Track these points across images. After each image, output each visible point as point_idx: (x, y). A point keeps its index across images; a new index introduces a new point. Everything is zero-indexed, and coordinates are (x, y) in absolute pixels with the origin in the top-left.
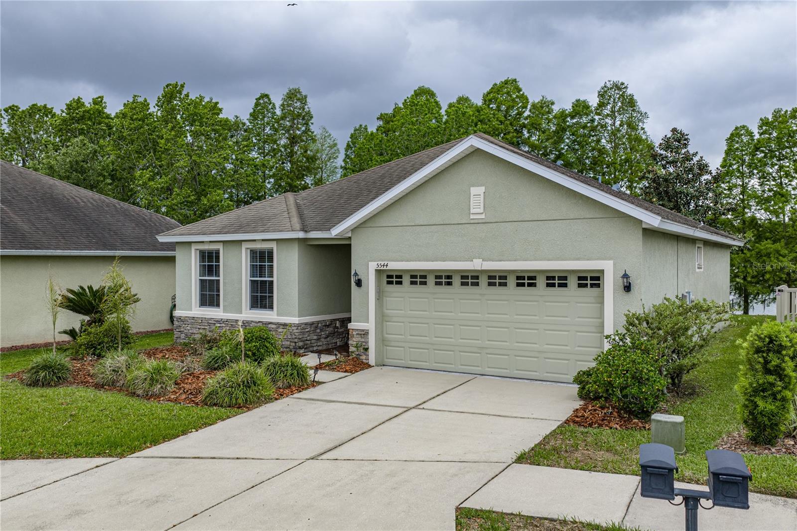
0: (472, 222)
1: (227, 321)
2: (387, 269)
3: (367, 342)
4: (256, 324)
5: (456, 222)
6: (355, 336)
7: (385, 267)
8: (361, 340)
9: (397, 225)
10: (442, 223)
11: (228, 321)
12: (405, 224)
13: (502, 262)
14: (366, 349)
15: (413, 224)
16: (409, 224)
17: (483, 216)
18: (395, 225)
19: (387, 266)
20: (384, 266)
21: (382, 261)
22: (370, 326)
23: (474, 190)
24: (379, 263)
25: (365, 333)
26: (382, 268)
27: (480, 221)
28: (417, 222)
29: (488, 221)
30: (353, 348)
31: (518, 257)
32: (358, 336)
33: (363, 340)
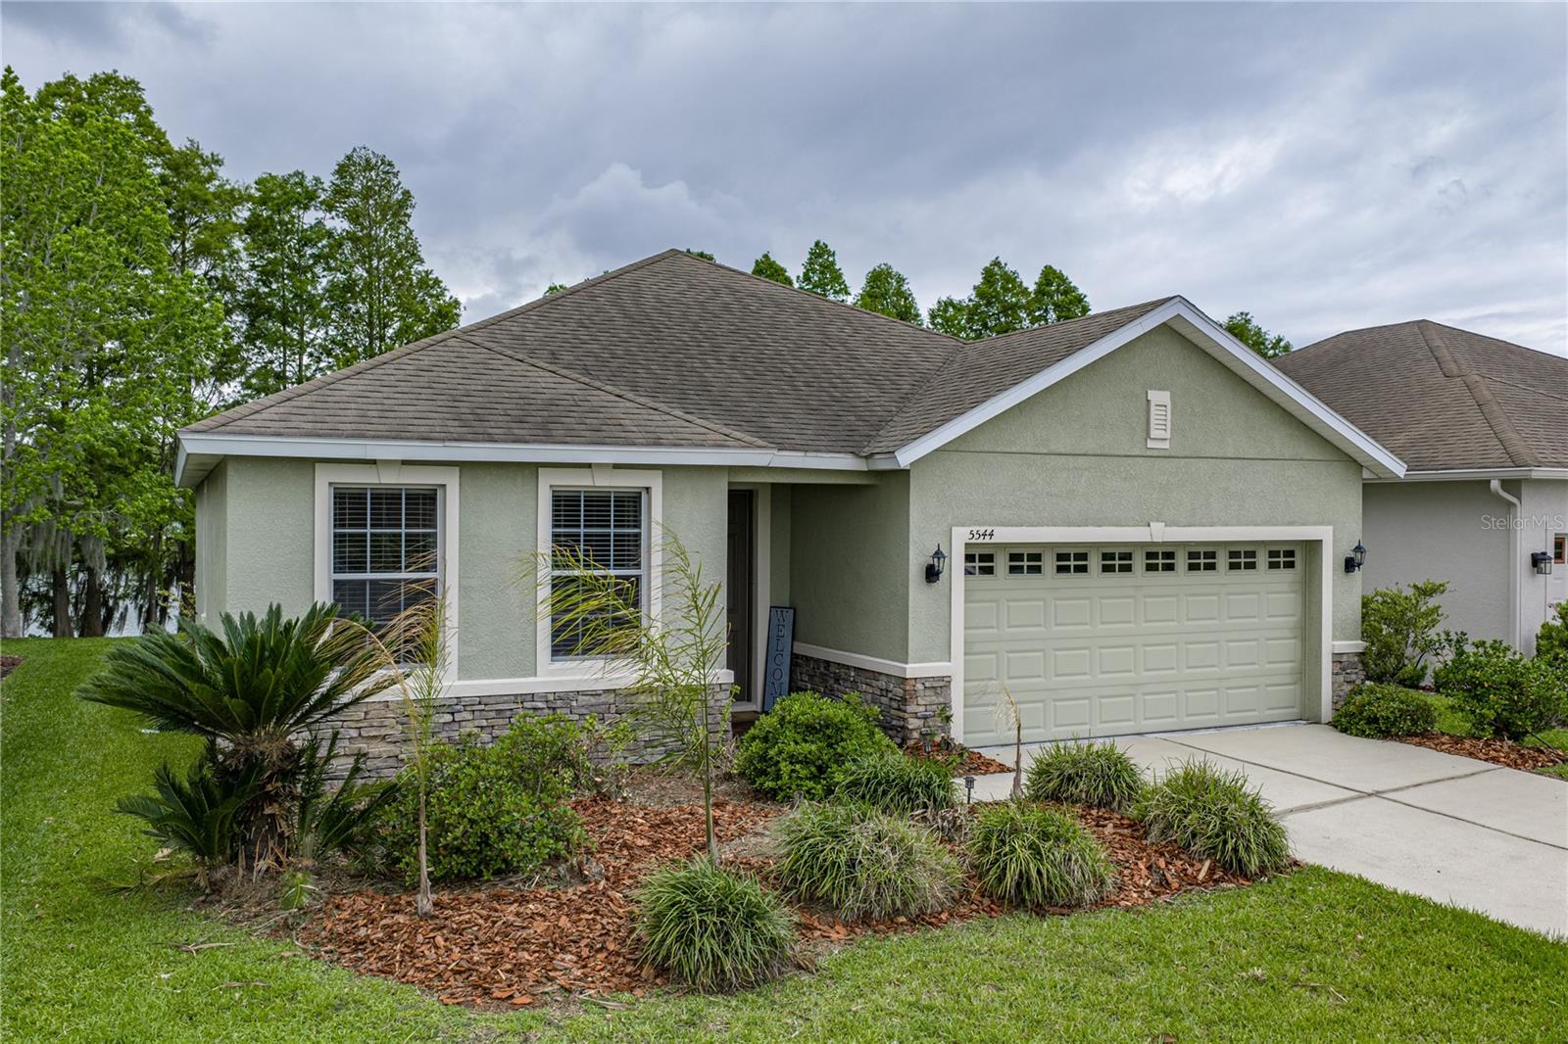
0: (1149, 453)
1: (480, 703)
2: (992, 541)
3: (946, 706)
4: (593, 700)
5: (1123, 453)
6: (921, 693)
7: (987, 540)
8: (937, 701)
9: (1014, 450)
10: (1099, 452)
11: (484, 700)
12: (1028, 450)
13: (1192, 528)
14: (948, 719)
15: (1045, 451)
16: (1036, 451)
17: (1166, 445)
18: (1008, 450)
19: (991, 535)
20: (984, 535)
21: (980, 525)
22: (954, 667)
23: (1153, 395)
24: (975, 529)
25: (941, 685)
26: (981, 540)
27: (1162, 453)
28: (1053, 448)
29: (1173, 454)
30: (916, 720)
31: (1216, 520)
32: (928, 692)
33: (942, 700)
